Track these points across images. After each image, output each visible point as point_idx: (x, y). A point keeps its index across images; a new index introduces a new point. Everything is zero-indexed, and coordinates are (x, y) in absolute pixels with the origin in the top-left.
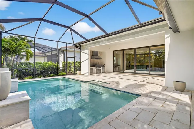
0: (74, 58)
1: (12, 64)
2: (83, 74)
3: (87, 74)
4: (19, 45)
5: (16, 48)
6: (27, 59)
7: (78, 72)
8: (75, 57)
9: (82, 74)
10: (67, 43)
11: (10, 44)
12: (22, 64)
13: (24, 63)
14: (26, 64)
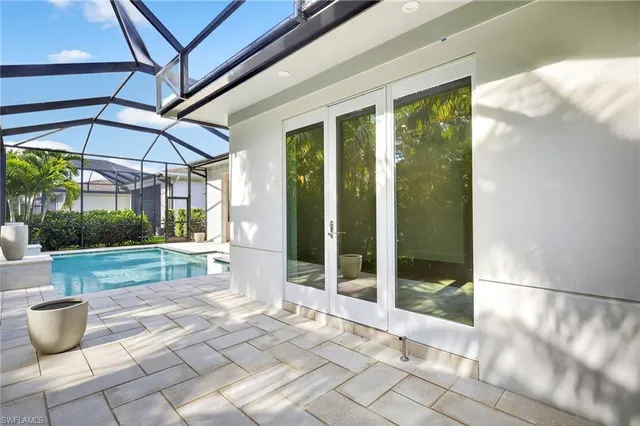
0: (188, 199)
1: (28, 215)
2: (212, 241)
3: (219, 239)
4: (47, 173)
5: (38, 178)
6: (68, 203)
7: (197, 236)
8: (189, 196)
9: (208, 238)
10: (166, 164)
11: (25, 170)
12: (55, 215)
13: (60, 213)
14: (65, 215)
